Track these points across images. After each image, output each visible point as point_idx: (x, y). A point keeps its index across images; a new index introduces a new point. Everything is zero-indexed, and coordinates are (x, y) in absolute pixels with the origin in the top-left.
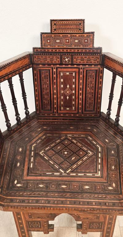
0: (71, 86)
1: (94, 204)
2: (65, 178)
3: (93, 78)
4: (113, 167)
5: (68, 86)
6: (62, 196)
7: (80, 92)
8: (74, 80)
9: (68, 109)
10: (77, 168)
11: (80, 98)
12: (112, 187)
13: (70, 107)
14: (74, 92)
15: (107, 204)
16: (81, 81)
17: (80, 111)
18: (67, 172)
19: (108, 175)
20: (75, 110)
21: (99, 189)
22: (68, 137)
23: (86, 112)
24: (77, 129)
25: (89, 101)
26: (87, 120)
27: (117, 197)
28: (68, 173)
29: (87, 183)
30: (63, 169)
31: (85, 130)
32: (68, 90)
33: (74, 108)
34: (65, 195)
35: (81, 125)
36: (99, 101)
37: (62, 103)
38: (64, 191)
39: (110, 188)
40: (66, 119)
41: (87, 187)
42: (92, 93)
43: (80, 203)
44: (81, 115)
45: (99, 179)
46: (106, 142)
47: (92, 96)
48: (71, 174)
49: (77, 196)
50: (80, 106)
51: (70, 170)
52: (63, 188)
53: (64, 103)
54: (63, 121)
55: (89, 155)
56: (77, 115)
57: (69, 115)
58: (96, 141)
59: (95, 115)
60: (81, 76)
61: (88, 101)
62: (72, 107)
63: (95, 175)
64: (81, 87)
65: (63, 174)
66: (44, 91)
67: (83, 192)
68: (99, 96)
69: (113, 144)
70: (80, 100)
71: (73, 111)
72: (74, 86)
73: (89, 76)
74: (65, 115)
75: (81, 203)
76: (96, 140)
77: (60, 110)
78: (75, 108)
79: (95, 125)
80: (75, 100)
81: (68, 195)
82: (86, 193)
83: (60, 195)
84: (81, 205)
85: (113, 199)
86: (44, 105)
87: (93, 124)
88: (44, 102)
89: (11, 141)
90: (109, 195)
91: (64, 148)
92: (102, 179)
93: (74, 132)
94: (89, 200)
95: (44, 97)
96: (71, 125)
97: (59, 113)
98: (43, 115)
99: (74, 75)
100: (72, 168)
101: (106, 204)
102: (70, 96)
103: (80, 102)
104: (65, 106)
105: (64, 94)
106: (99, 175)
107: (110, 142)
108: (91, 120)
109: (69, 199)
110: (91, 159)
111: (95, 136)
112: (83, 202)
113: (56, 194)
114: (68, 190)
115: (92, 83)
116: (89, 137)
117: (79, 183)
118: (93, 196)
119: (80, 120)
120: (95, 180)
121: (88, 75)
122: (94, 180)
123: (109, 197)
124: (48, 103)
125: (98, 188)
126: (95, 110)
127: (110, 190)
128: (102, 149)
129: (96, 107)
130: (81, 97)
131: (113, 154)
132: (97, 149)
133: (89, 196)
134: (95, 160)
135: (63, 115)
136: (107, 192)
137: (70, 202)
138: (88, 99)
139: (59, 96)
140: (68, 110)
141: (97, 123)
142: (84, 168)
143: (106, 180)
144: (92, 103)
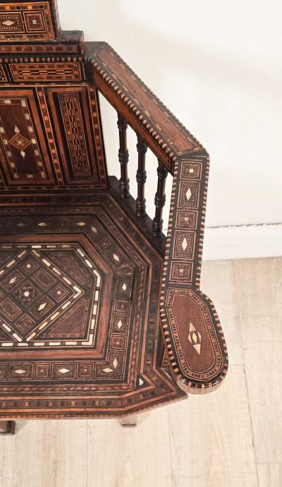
0: (24, 133)
1: (73, 403)
2: (23, 354)
3: (76, 110)
4: (120, 324)
5: (17, 130)
6: (17, 391)
7: (51, 141)
8: (28, 117)
9: (30, 176)
10: (47, 330)
11: (54, 154)
12: (112, 367)
13: (34, 172)
14: (34, 141)
15: (97, 403)
16: (46, 118)
17: (60, 180)
18: (28, 340)
19: (107, 342)
20: (48, 179)
21: (87, 373)
22: (34, 251)
23: (73, 182)
24: (53, 228)
25: (77, 158)
26: (79, 199)
27: (116, 388)
28: (28, 343)
29: (66, 362)
30: (20, 334)
31: (73, 230)
32: (19, 139)
33: (43, 174)
34: (21, 390)
35: (63, 215)
36: (100, 158)
37: (13, 165)
38: (19, 381)
39: (107, 370)
40: (31, 200)
41: (64, 371)
42: (81, 142)
43: (47, 404)
44: (65, 187)
45: (89, 351)
46: (114, 261)
47: (82, 146)
48: (35, 344)
49: (43, 391)
50: (58, 171)
51: (34, 334)
52: (18, 376)
53: (16, 165)
54: (22, 204)
55: (75, 297)
56: (56, 188)
57: (35, 188)
58: (92, 261)
60: (43, 107)
61: (74, 158)
62: (39, 173)
63: (83, 343)
64: (49, 130)
65: (19, 345)
67: (56, 380)
68: (98, 148)
69: (127, 265)
70: (55, 158)
71: (44, 179)
72: (31, 129)
73: (64, 105)
74: (28, 188)
75: (51, 404)
76: (94, 256)
77: (13, 179)
78: (47, 173)
79: (95, 215)
80: (43, 158)
81: (27, 389)
82: (62, 382)
83: (13, 389)
84: (50, 408)
85: (109, 394)
87: (91, 211)
90: (103, 385)
91: (23, 282)
92: (94, 351)
93: (46, 238)
94: (65, 398)
96: (42, 217)
97: (12, 185)
99: (24, 104)
100: (38, 329)
101: (94, 403)
102: (29, 150)
103: (56, 161)
104: (22, 172)
105: (12, 146)
106: (90, 343)
107: (122, 261)
109: (28, 398)
110: (78, 306)
111: (93, 245)
112: (55, 402)
113: (5, 389)
114: (27, 380)
115: (74, 121)
116: (79, 250)
117: (50, 362)
118: (72, 389)
119: (63, 199)
120: (81, 355)
121: (61, 103)
122: (76, 355)
123: (101, 389)
125: (85, 370)
126: (96, 176)
127: (107, 375)
128: (103, 281)
129: (95, 171)
130: (54, 151)
131: (124, 292)
132: (93, 278)
133: (65, 389)
134: (87, 308)
135: (22, 188)
136: (100, 379)
137: (31, 402)
138: (73, 155)
140: (30, 179)
141: (102, 207)
143: (101, 353)
144: (85, 162)
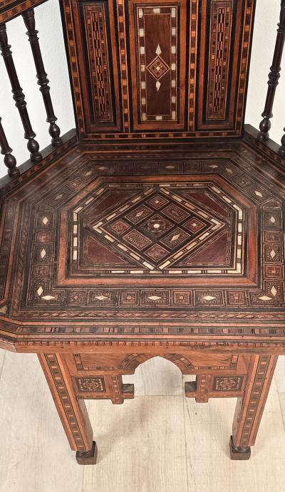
0: (166, 51)
1: (225, 331)
2: (155, 281)
3: (227, 24)
4: (273, 254)
5: (158, 51)
6: (152, 317)
7: (192, 66)
8: (174, 31)
9: (159, 118)
10: (183, 259)
11: (192, 86)
12: (270, 296)
13: (165, 111)
14: (174, 67)
15: (257, 331)
16: (194, 34)
17: (191, 123)
18: (161, 267)
19: (259, 271)
20: (178, 122)
21: (238, 301)
22: (162, 189)
23: (204, 127)
24: (183, 169)
25: (214, 93)
26: (208, 147)
27: (279, 316)
28: (162, 270)
29: (209, 290)
30: (150, 261)
31: (204, 171)
32: (158, 64)
33: (174, 114)
34: (157, 317)
35: (193, 159)
36: (241, 91)
37: (144, 101)
38: (155, 307)
39: (265, 298)
40: (156, 147)
41: (209, 298)
42: (224, 70)
43: (192, 330)
44: (194, 135)
45: (238, 280)
46: (257, 197)
47: (224, 77)
48: (170, 272)
49: (185, 317)
50: (191, 110)
51: (168, 262)
52: (153, 302)
53: (148, 101)
54: (147, 151)
55: (213, 229)
56: (184, 136)
57: (162, 136)
58: (230, 197)
59: (229, 134)
60: (194, 17)
61: (212, 94)
62: (170, 113)
63: (229, 272)
64: (193, 50)
65: (151, 272)
66: (94, 68)
67: (200, 307)
68: (242, 76)
69: (273, 200)
70: (192, 91)
71: (173, 123)
72: (173, 50)
73: (215, 17)
74: (153, 136)
75: (196, 331)
76: (232, 194)
77: (140, 122)
78: (178, 115)
79: (229, 159)
80: (178, 90)
81: (165, 315)
82: (207, 309)
83: (147, 315)
84: (196, 334)
85: (271, 321)
86: (97, 109)
87: (224, 155)
88: (97, 101)
89: (20, 201)
90: (262, 313)
91: (152, 215)
92: (245, 279)
93: (175, 178)
94: (215, 325)
95: (96, 87)
96: (169, 161)
97: (137, 131)
98: (96, 137)
99: (173, 14)
100: (172, 258)
101: (253, 331)
102: (165, 81)
103: (192, 96)
104: (152, 112)
105: (148, 73)
106: (239, 271)
107: (266, 197)
108: (220, 146)
109: (166, 324)
110: (218, 237)
111: (230, 184)
112: (200, 328)
113: (137, 315)
114: (163, 306)
115: (222, 40)
116: (214, 188)
117: (190, 290)
118: (222, 316)
119: (192, 147)
120: (229, 283)
121: (213, 14)
122: (225, 283)
123: (261, 317)
124: (108, 103)
125: (236, 298)
126: (231, 117)
127: (265, 303)
128: (246, 215)
129: (232, 109)
130: (192, 81)
131: (273, 224)
132: (235, 214)
133: (213, 316)
134: (229, 239)
135: (148, 136)
136: (256, 306)
137: (170, 328)
138: (211, 89)
139: (134, 80)
140: (159, 121)
141: (235, 152)
142: (202, 257)
143: (254, 281)
144: (222, 99)
